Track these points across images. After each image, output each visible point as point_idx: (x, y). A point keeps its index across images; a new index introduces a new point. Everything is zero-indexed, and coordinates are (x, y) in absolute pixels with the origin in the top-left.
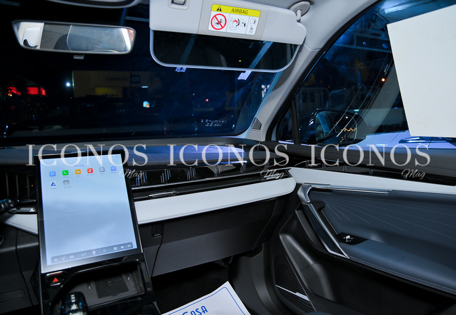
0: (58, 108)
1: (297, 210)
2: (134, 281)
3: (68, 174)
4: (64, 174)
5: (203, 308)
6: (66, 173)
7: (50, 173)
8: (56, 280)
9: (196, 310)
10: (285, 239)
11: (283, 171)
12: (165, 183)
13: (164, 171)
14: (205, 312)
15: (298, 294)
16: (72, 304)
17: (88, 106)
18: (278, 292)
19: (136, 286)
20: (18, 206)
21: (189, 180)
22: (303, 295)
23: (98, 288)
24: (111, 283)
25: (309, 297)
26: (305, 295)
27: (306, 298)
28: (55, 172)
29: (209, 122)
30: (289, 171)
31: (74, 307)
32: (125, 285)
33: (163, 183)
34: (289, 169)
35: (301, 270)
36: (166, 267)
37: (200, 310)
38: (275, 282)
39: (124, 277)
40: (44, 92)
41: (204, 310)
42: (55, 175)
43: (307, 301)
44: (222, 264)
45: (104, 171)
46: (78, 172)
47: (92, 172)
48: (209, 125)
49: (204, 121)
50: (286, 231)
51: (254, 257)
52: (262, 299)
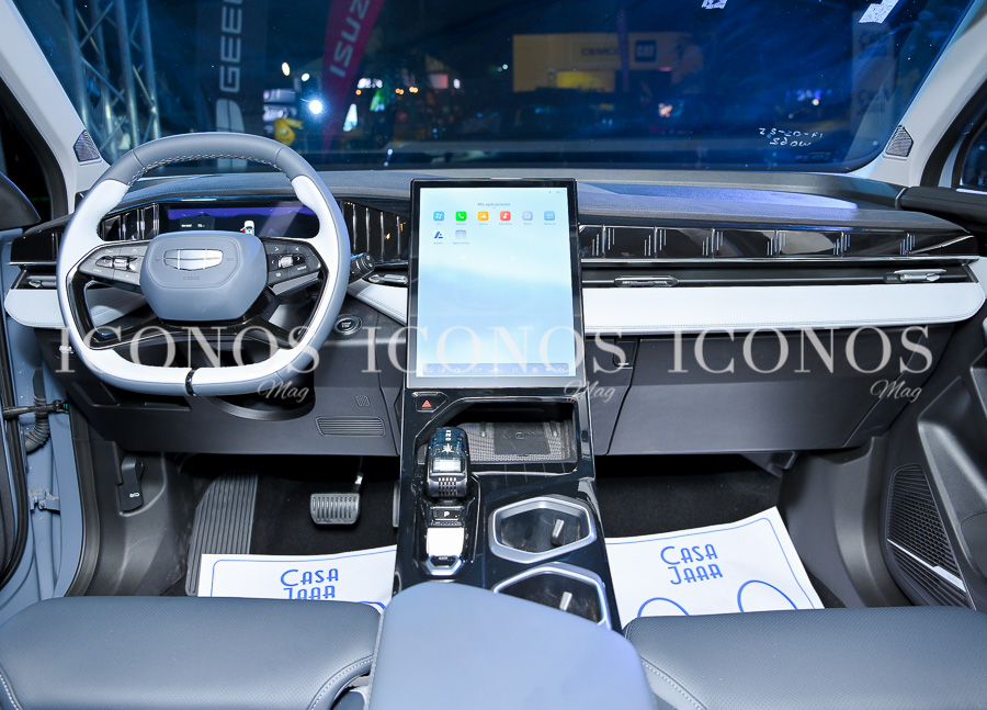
0: (480, 115)
1: (976, 366)
2: (564, 439)
3: (465, 219)
4: (458, 219)
5: (709, 548)
6: (462, 216)
7: (435, 213)
8: (427, 404)
9: (693, 549)
10: (930, 435)
11: (956, 264)
12: (652, 257)
13: (653, 231)
14: (713, 557)
15: (938, 570)
16: (445, 443)
17: (538, 111)
18: (892, 558)
19: (564, 449)
20: (381, 270)
21: (705, 257)
22: (951, 575)
23: (496, 438)
24: (521, 436)
25: (968, 582)
26: (958, 575)
27: (959, 583)
28: (443, 213)
29: (778, 135)
30: (972, 267)
31: (448, 449)
32: (546, 444)
33: (648, 257)
34: (972, 261)
35: (959, 515)
36: (637, 441)
37: (703, 551)
38: (887, 531)
39: (547, 429)
40: (457, 84)
41: (711, 552)
42: (442, 219)
43: (960, 591)
44: (769, 468)
45: (531, 219)
46: (484, 217)
47: (508, 218)
48: (779, 142)
49: (768, 131)
50: (935, 418)
51: (845, 464)
52: (847, 562)
